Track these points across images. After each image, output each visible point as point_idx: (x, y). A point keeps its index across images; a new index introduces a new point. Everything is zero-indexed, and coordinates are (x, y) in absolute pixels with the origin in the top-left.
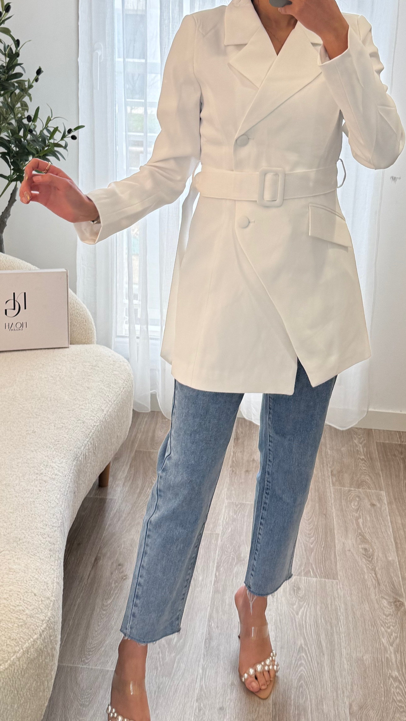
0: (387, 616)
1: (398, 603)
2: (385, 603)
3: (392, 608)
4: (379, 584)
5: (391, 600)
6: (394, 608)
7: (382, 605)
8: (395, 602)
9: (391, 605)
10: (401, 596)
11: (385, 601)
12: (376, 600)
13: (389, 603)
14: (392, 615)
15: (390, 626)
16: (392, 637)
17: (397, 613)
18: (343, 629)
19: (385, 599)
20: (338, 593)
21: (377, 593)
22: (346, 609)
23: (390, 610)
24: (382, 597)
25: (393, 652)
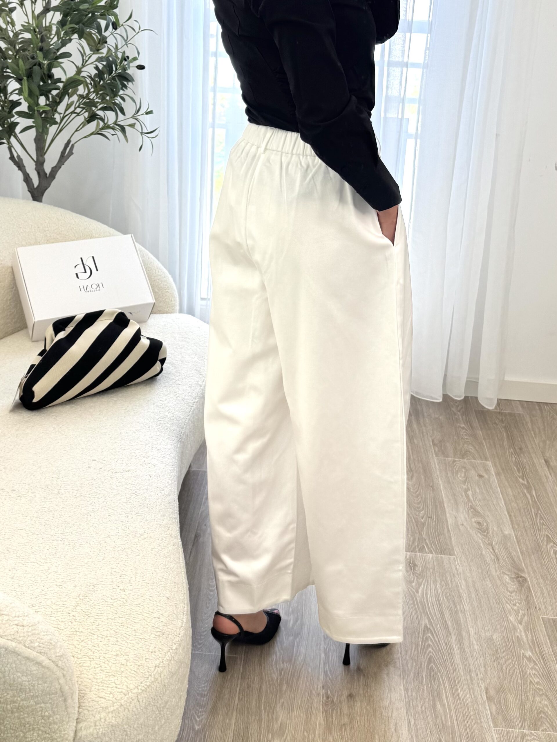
0: (511, 593)
1: (521, 579)
2: (507, 578)
3: (515, 584)
4: (498, 559)
5: (513, 576)
6: (517, 585)
7: (504, 582)
8: (518, 577)
9: (514, 581)
10: (522, 571)
11: (506, 576)
12: (498, 576)
13: (511, 578)
14: (517, 592)
15: (516, 603)
16: (519, 615)
17: (521, 590)
18: (467, 608)
19: (506, 574)
20: (456, 569)
21: (497, 568)
22: (468, 586)
23: (513, 586)
24: (503, 572)
25: (522, 630)
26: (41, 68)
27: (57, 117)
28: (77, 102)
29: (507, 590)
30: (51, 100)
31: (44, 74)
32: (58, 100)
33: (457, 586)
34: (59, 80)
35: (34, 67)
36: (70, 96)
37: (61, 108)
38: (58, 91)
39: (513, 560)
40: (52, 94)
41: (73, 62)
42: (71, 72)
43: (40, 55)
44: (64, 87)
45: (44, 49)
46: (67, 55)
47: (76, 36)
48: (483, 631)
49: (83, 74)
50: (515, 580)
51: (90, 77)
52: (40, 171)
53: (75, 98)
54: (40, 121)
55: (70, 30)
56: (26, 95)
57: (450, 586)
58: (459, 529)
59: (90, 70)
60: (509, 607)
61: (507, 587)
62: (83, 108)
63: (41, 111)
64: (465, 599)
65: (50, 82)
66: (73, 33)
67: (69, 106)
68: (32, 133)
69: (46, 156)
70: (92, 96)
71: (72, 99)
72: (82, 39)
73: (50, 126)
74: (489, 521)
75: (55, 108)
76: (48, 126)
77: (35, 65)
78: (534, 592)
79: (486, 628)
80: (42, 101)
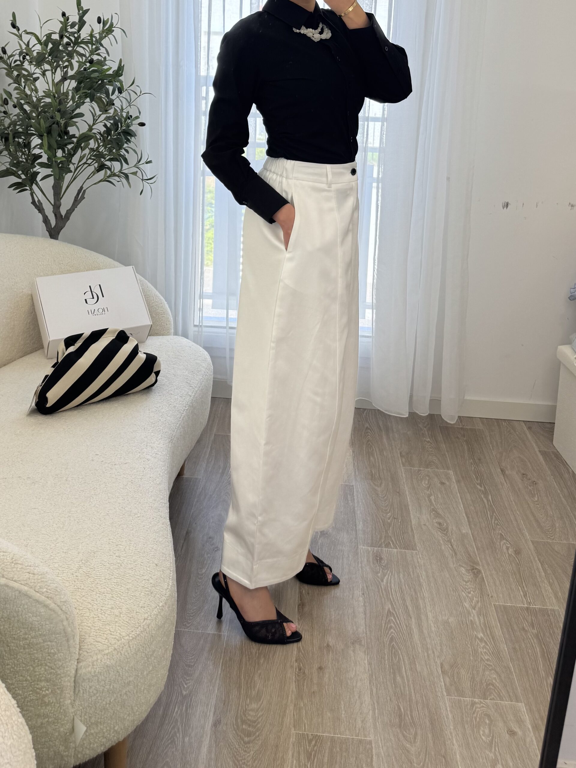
0: (467, 582)
1: (476, 571)
2: (463, 570)
3: (471, 575)
4: (456, 554)
5: (469, 568)
7: (461, 573)
8: (473, 569)
9: (469, 573)
10: (477, 564)
12: (455, 568)
13: (467, 570)
14: (471, 582)
15: (471, 591)
16: (473, 601)
17: (476, 580)
18: (426, 595)
19: (463, 567)
20: (418, 562)
21: (455, 562)
22: (428, 576)
23: (468, 576)
24: (460, 565)
25: (476, 615)
26: (59, 126)
27: (72, 167)
28: (89, 154)
29: (463, 580)
30: (66, 152)
31: (61, 131)
32: (72, 153)
33: (418, 576)
34: (74, 136)
35: (53, 125)
36: (83, 150)
37: (75, 159)
38: (73, 145)
39: (469, 555)
40: (67, 148)
41: (85, 121)
42: (84, 129)
43: (58, 116)
44: (77, 141)
45: (62, 110)
46: (81, 115)
47: (88, 100)
48: (441, 616)
49: (94, 131)
50: (470, 571)
51: (100, 133)
52: (57, 214)
53: (87, 151)
54: (57, 170)
55: (84, 94)
56: (46, 149)
57: (412, 576)
58: (422, 528)
59: (100, 128)
60: (464, 594)
61: (463, 577)
62: (94, 160)
63: (59, 161)
64: (425, 588)
65: (66, 137)
66: (86, 97)
67: (81, 158)
68: (51, 181)
69: (62, 201)
70: (102, 149)
71: (84, 152)
72: (93, 102)
73: (66, 175)
74: (448, 522)
75: (70, 159)
76: (64, 175)
77: (54, 124)
78: (487, 581)
79: (443, 613)
80: (59, 153)
